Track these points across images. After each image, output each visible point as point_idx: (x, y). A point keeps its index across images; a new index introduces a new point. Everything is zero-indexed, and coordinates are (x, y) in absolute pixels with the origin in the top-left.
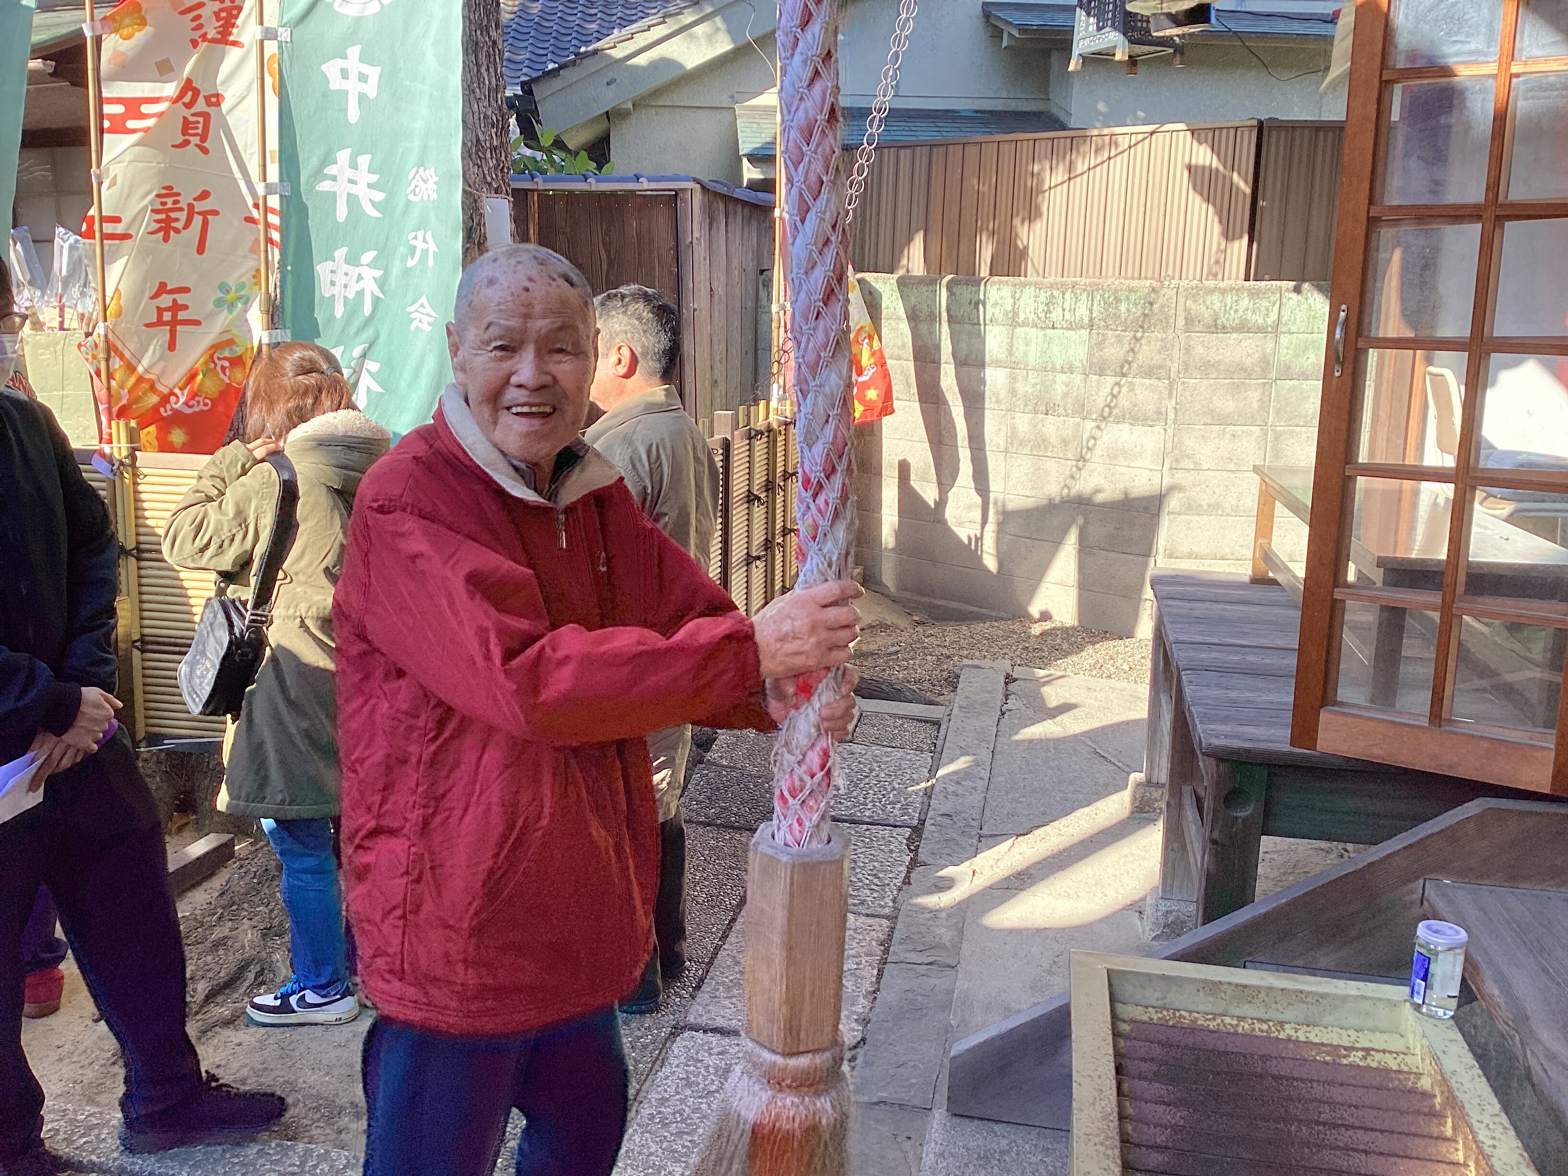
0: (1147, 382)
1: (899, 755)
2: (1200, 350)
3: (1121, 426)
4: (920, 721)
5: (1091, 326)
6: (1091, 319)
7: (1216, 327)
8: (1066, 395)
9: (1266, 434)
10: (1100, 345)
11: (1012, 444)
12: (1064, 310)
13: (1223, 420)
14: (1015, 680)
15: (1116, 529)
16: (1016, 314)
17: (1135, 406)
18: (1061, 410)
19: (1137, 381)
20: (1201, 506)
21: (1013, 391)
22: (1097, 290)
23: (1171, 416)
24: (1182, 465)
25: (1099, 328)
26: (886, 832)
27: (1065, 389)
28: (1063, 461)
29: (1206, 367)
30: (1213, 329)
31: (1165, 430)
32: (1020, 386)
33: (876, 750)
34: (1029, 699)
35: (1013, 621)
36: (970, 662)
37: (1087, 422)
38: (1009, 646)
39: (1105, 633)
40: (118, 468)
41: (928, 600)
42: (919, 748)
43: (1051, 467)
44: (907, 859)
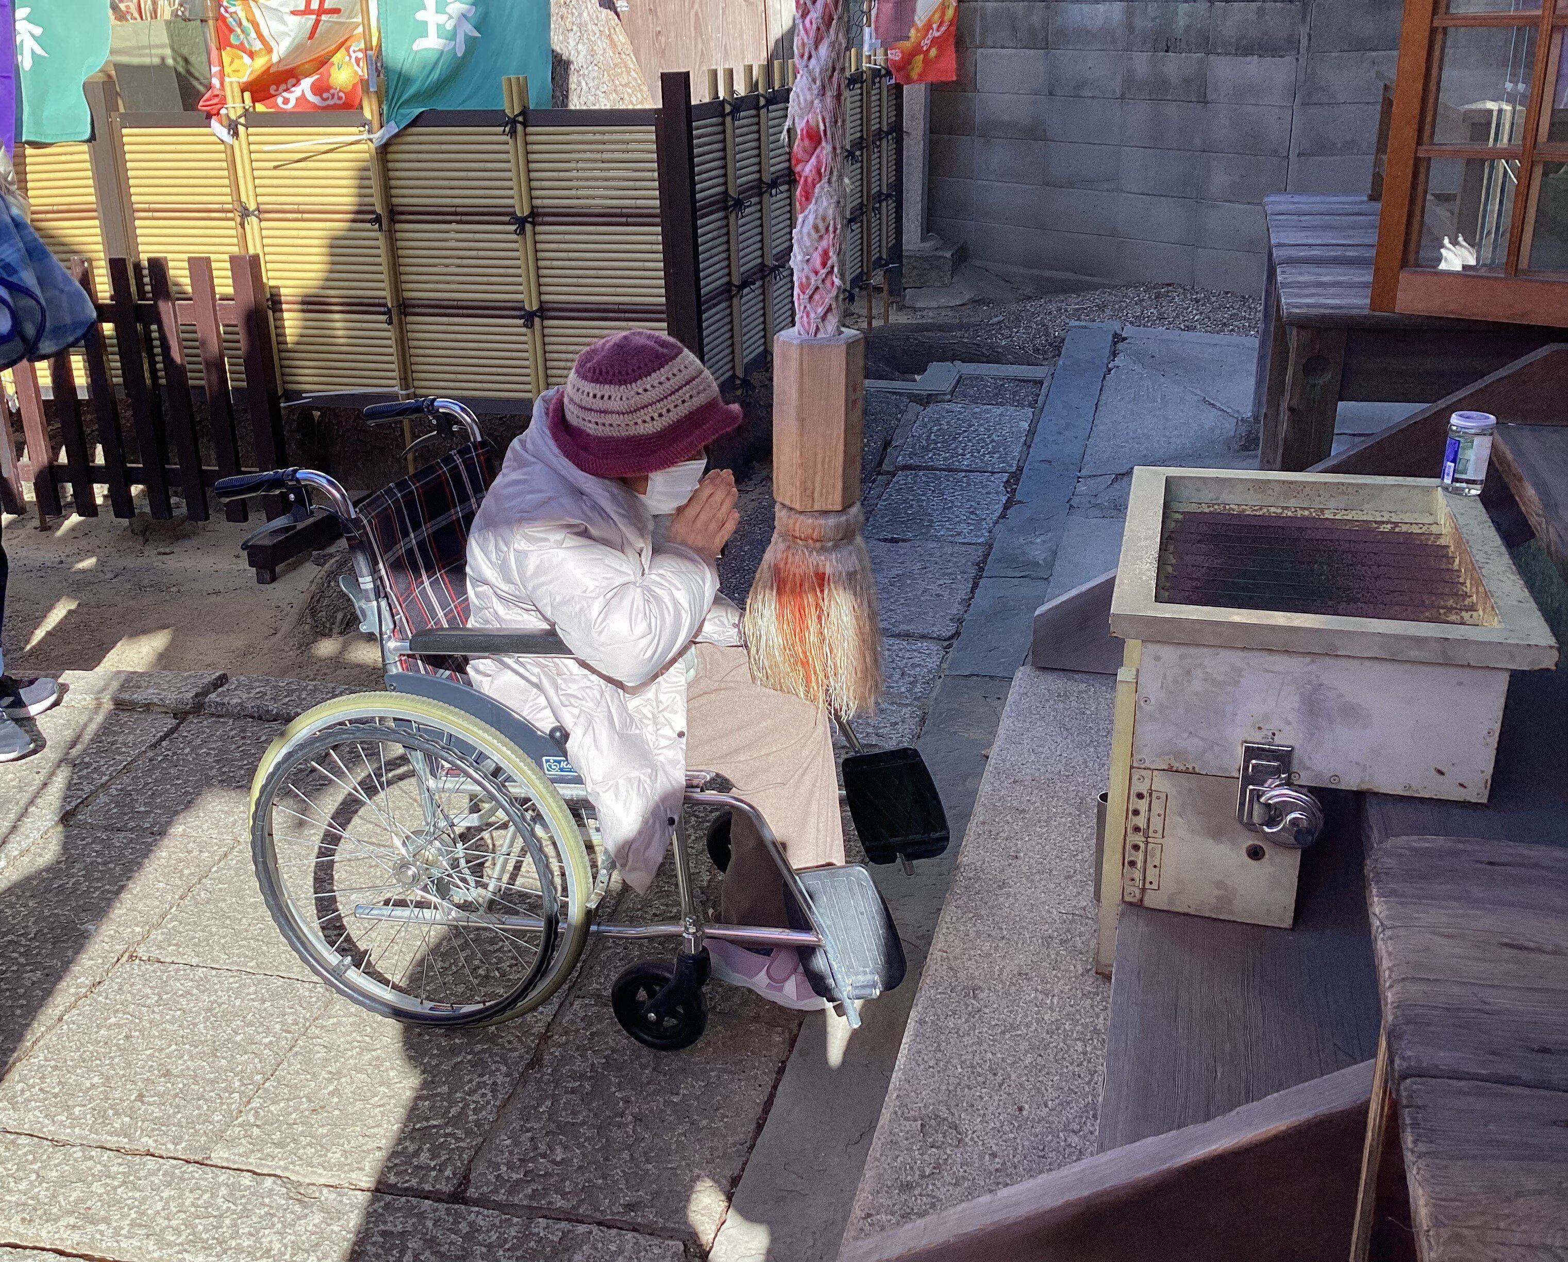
1: (999, 412)
3: (1249, 58)
4: (1024, 381)
8: (1188, 27)
11: (1129, 88)
13: (1360, 45)
14: (1125, 339)
15: (1241, 177)
17: (1266, 33)
18: (1183, 46)
19: (1268, 5)
20: (1334, 144)
21: (1130, 28)
23: (1304, 42)
24: (1315, 99)
26: (984, 477)
27: (1187, 21)
28: (1185, 105)
31: (1297, 60)
32: (1139, 22)
33: (977, 408)
34: (1139, 357)
35: (1128, 287)
36: (1077, 323)
37: (1211, 57)
38: (1121, 309)
39: (1227, 293)
40: (233, 128)
41: (1035, 272)
42: (1020, 405)
43: (1171, 110)
44: (1004, 499)
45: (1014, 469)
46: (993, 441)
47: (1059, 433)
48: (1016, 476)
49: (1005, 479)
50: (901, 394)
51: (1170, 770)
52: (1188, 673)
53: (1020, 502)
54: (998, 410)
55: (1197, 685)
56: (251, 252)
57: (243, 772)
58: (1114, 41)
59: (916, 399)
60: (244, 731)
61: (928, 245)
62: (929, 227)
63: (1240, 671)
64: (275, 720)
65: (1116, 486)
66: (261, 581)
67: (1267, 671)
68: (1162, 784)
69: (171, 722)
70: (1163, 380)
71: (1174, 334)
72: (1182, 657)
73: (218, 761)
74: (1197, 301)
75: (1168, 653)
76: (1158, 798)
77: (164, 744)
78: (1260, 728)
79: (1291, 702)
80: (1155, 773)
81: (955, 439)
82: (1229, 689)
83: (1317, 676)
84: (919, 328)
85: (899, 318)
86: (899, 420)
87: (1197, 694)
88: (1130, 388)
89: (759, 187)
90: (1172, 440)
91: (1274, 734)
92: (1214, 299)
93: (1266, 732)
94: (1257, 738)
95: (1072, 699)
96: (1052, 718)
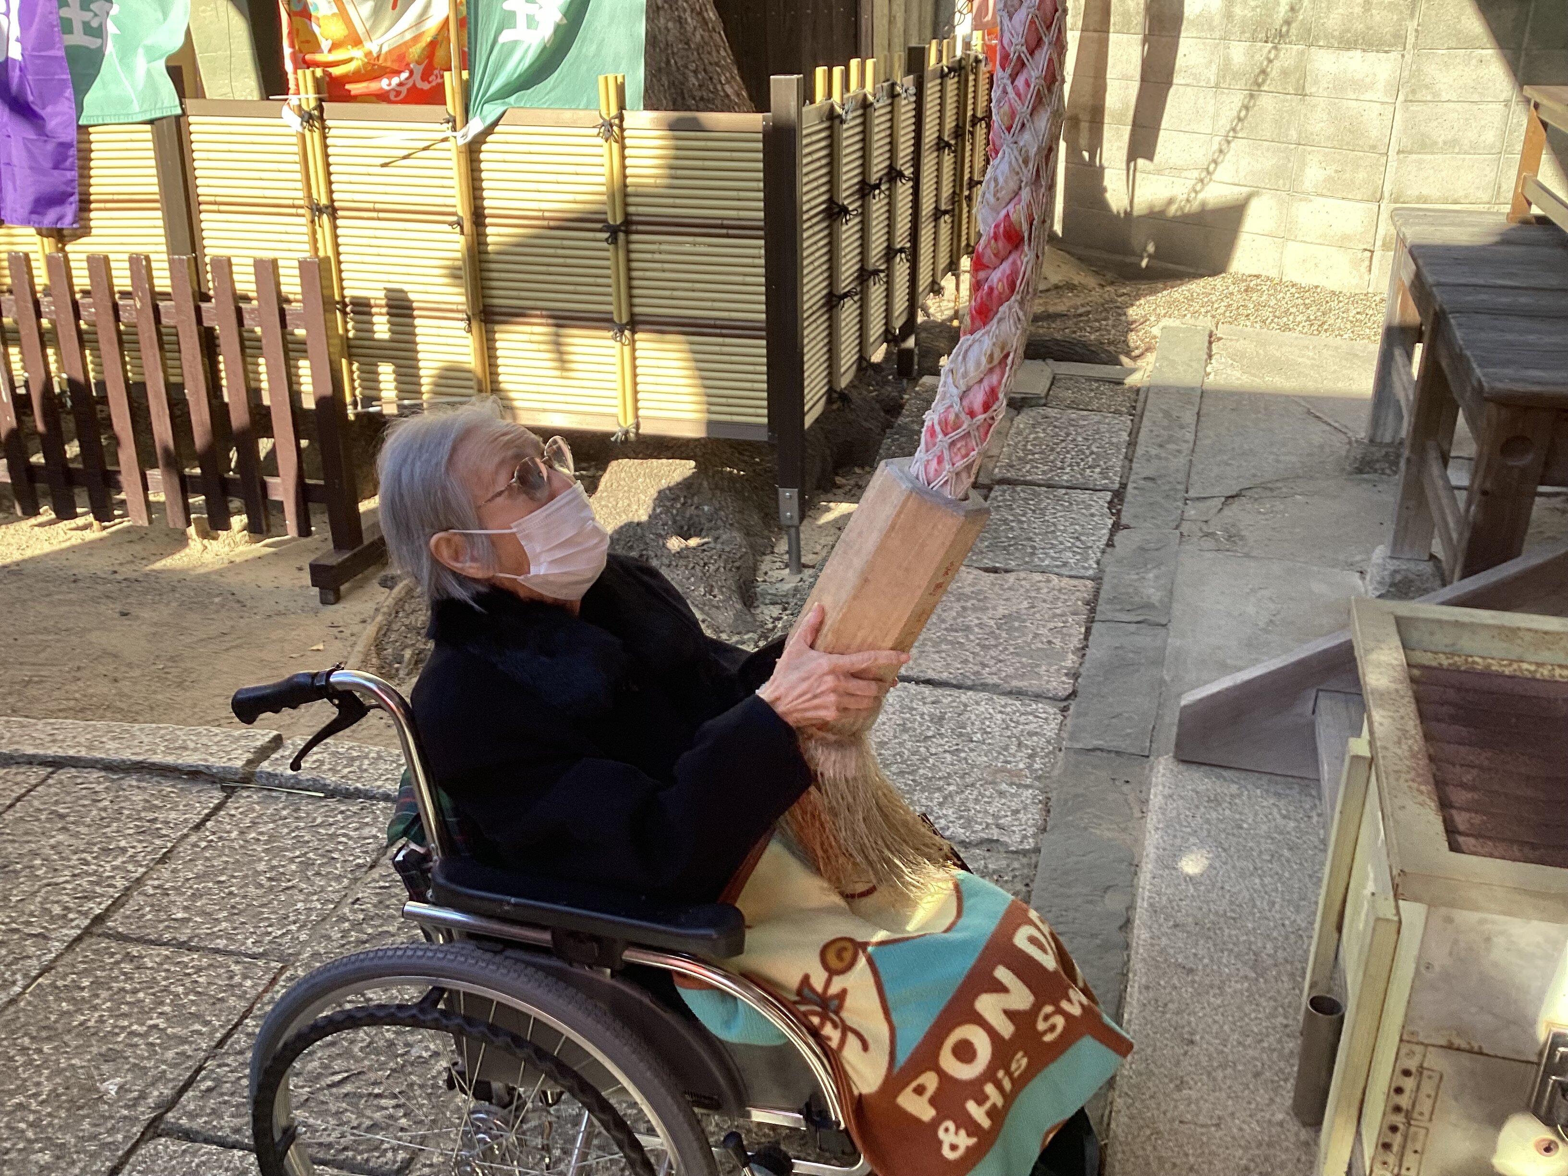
1: (1096, 419)
3: (1352, 53)
8: (1289, 20)
9: (1518, 60)
11: (1224, 77)
14: (1220, 338)
15: (1336, 171)
17: (1370, 28)
20: (1436, 143)
23: (1411, 39)
24: (1419, 96)
26: (1085, 496)
27: (1288, 13)
28: (1283, 96)
31: (1403, 56)
32: (1238, 10)
33: (1073, 415)
34: (1235, 359)
35: (1214, 277)
37: (1313, 49)
38: (1211, 303)
39: (1317, 287)
40: (307, 120)
41: (1117, 257)
42: (1116, 413)
43: (1269, 103)
44: (1110, 522)
45: (1116, 486)
46: (1092, 453)
47: (1161, 446)
48: (1119, 495)
49: (1108, 499)
51: (1450, 1047)
53: (1127, 527)
54: (1094, 417)
56: (322, 254)
58: (1212, 29)
63: (1558, 945)
64: (335, 795)
65: (1226, 512)
66: (324, 602)
68: (1436, 1061)
69: (219, 795)
71: (1270, 335)
72: (1481, 922)
73: (266, 851)
76: (1430, 1077)
77: (209, 824)
80: (1430, 1049)
81: (1053, 449)
82: (1541, 963)
87: (1495, 965)
88: (1232, 395)
89: (862, 189)
90: (1281, 458)
95: (1225, 805)
96: (1205, 833)
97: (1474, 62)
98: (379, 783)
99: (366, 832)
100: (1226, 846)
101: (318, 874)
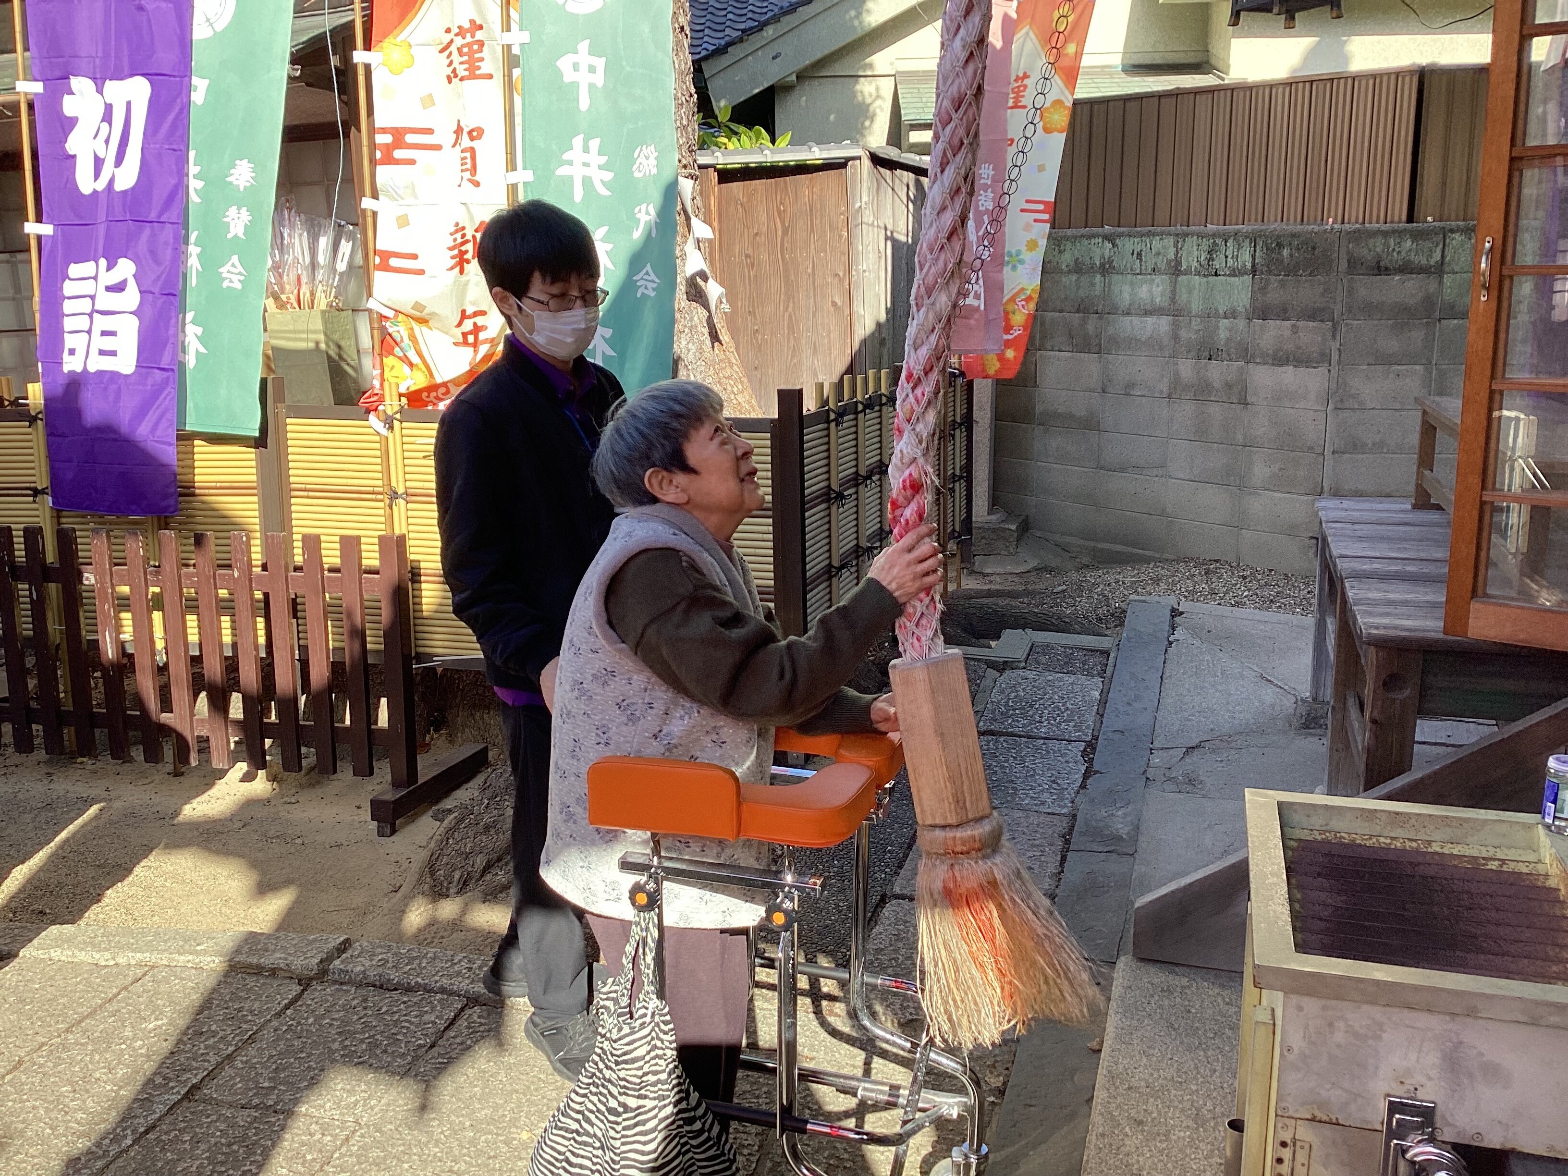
0: (1311, 324)
1: (1071, 680)
2: (1363, 292)
3: (1284, 369)
4: (1092, 651)
5: (1254, 271)
6: (1253, 266)
7: (1380, 269)
8: (1229, 340)
9: (1431, 373)
10: (1263, 290)
11: (1175, 389)
12: (1226, 257)
13: (1386, 360)
14: (1182, 613)
15: (1281, 469)
16: (1178, 263)
17: (1300, 348)
18: (1225, 355)
19: (1301, 324)
20: (1366, 445)
21: (1176, 338)
22: (1260, 236)
23: (1335, 357)
24: (1347, 405)
25: (1262, 273)
26: (1061, 746)
27: (1228, 334)
28: (1227, 405)
29: (1370, 310)
30: (1376, 271)
31: (1329, 371)
32: (1183, 334)
33: (1050, 677)
34: (1195, 631)
35: (1178, 561)
36: (1137, 598)
37: (1251, 366)
38: (1174, 584)
39: (1271, 571)
40: (389, 423)
41: (1092, 544)
42: (1089, 674)
43: (1215, 411)
44: (1083, 769)
45: (1089, 738)
46: (1067, 709)
47: (1129, 704)
48: (1091, 746)
49: (1082, 748)
50: (979, 660)
51: (1313, 1119)
52: (1331, 1025)
53: (1097, 772)
54: (1069, 679)
55: (1339, 1037)
56: (397, 532)
57: (364, 1046)
58: (1161, 349)
59: (992, 665)
60: (365, 1000)
61: (993, 517)
62: (995, 502)
63: (1381, 1026)
64: (395, 989)
65: (1188, 760)
66: (381, 834)
67: (1408, 1027)
68: (1305, 1133)
69: (296, 989)
70: (1221, 654)
71: (1227, 610)
72: (1325, 1008)
73: (339, 1033)
74: (1244, 578)
75: (1311, 1005)
76: (1302, 1148)
77: (288, 1012)
78: (1402, 1083)
79: (1432, 1058)
80: (1300, 1122)
81: (1031, 706)
82: (1370, 1042)
83: (1457, 1034)
84: (990, 594)
85: (970, 584)
86: (978, 685)
87: (1339, 1046)
88: (1192, 661)
89: (856, 479)
90: (1237, 715)
91: (1416, 1089)
92: (1259, 577)
93: (1407, 1087)
94: (1400, 1094)
95: (1176, 994)
96: (1159, 1016)
97: (1391, 376)
98: (437, 978)
99: (426, 1018)
100: (1176, 1026)
101: (385, 1051)
